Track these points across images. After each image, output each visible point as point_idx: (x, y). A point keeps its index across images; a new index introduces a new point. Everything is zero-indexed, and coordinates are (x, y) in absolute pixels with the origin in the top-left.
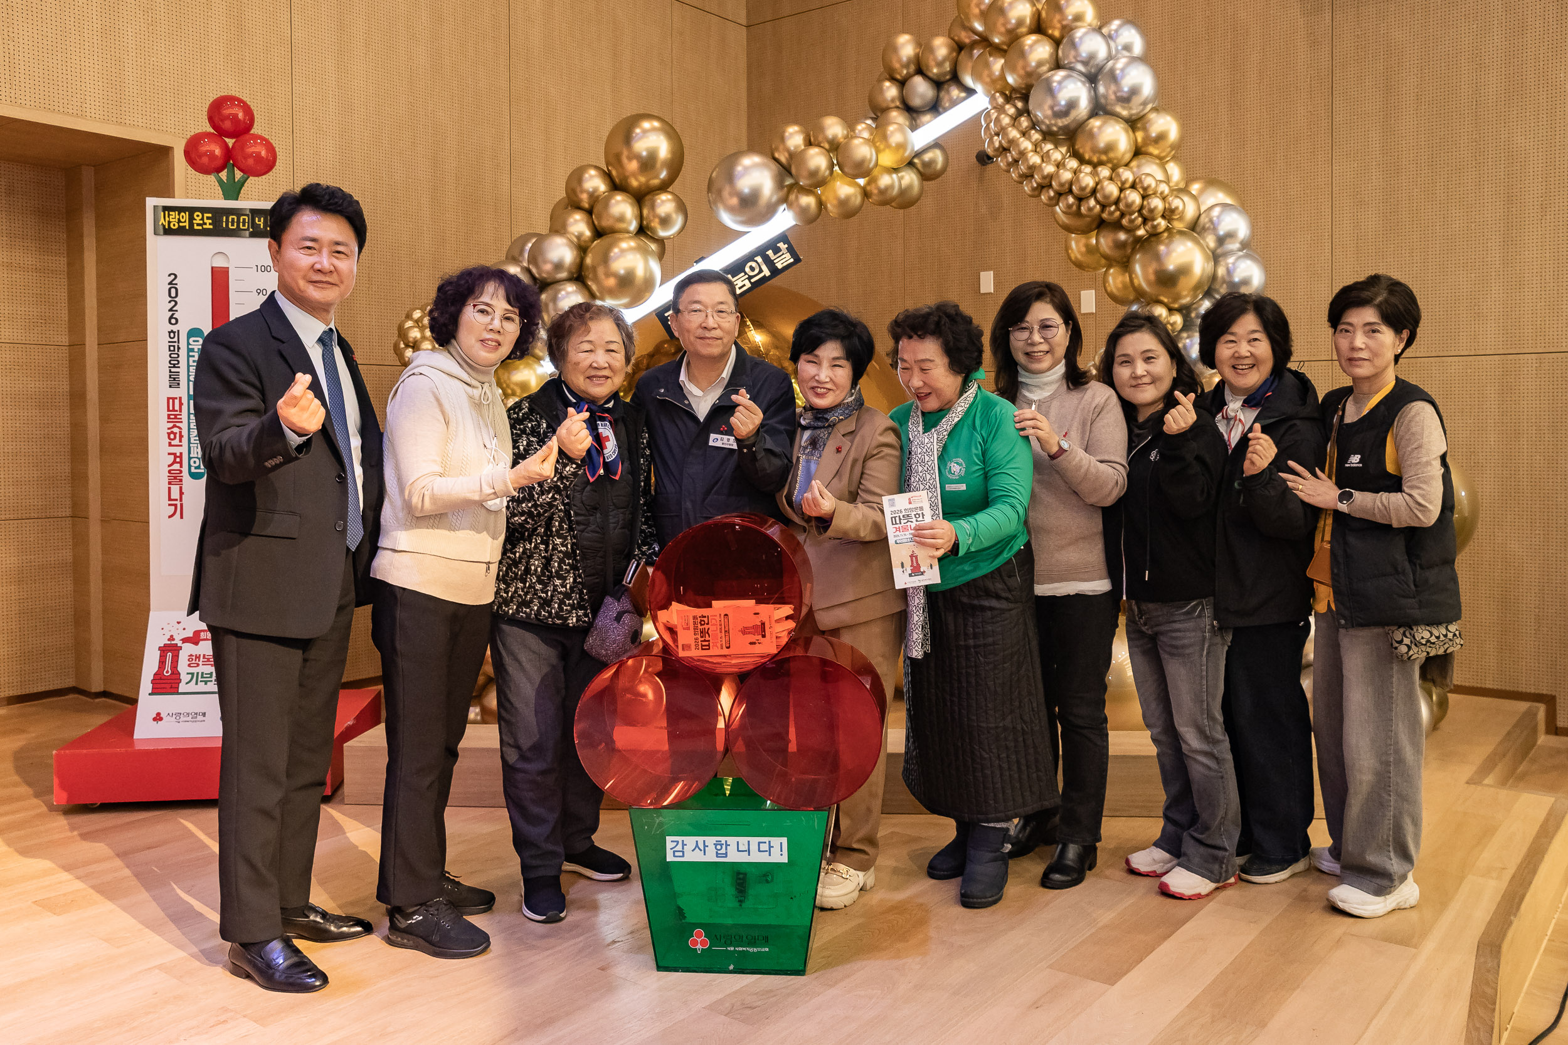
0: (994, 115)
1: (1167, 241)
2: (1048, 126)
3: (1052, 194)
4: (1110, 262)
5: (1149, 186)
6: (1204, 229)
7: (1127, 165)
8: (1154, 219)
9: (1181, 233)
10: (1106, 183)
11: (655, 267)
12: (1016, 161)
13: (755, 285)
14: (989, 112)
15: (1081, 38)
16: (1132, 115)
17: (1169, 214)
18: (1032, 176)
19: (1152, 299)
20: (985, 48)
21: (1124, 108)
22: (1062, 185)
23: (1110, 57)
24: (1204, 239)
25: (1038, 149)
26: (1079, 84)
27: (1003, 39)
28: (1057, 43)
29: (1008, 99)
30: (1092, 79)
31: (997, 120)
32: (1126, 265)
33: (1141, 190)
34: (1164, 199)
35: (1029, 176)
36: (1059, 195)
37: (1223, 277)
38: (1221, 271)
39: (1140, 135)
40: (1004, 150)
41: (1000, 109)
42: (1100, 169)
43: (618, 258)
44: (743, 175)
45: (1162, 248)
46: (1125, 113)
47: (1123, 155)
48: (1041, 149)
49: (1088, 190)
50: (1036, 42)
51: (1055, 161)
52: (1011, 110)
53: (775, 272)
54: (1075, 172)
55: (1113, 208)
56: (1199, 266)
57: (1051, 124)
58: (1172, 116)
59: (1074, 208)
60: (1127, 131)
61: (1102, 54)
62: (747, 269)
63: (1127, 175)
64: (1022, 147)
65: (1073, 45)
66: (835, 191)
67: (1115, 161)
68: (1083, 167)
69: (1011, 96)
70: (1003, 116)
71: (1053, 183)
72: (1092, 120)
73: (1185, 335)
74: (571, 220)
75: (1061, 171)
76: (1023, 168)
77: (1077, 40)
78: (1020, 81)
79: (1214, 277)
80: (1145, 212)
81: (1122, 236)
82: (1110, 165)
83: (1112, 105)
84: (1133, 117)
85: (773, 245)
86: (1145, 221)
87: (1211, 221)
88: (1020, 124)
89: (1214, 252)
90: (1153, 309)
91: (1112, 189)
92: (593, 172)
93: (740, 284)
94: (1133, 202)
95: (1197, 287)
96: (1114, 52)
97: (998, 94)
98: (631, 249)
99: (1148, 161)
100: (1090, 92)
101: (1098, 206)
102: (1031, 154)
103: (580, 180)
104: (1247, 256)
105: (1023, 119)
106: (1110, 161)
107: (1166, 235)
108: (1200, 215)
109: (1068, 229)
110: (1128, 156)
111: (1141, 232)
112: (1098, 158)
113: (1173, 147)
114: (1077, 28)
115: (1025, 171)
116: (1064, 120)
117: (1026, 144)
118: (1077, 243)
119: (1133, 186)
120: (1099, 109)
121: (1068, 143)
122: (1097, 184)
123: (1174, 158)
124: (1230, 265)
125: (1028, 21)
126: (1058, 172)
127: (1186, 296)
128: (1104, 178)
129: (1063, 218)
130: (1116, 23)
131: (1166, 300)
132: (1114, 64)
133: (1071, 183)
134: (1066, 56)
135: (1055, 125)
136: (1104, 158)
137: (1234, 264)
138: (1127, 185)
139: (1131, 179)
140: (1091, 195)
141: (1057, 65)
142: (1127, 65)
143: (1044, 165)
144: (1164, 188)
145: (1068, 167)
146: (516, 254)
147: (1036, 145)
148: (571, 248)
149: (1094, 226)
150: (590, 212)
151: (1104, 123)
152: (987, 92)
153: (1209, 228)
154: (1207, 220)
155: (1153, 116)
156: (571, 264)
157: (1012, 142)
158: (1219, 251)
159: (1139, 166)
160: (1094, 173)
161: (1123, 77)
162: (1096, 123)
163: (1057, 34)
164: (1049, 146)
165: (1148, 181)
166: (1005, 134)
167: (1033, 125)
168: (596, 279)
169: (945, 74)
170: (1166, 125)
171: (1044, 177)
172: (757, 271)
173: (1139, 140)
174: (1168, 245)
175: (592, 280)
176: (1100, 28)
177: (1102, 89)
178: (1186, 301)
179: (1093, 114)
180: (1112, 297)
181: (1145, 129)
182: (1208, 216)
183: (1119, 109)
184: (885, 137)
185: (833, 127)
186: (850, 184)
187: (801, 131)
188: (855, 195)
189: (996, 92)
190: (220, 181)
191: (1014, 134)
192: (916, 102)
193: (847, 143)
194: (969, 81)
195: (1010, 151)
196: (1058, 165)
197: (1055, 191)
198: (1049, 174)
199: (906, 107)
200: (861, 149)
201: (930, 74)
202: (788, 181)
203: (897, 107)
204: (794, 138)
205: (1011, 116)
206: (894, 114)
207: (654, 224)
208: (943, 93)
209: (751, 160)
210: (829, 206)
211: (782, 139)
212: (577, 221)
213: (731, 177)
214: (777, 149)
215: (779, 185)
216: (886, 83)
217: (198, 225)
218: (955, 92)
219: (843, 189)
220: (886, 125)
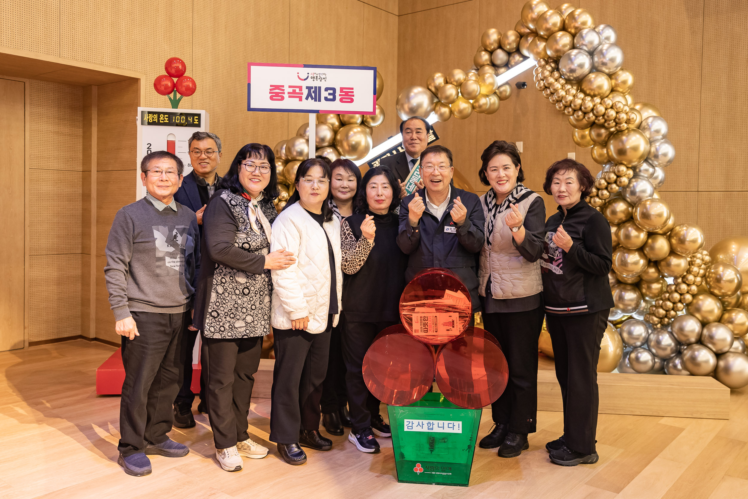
0: (540, 70)
1: (627, 134)
2: (568, 77)
3: (570, 110)
4: (595, 143)
5: (620, 107)
6: (644, 129)
7: (607, 97)
8: (621, 123)
9: (633, 130)
10: (599, 106)
11: (370, 141)
12: (552, 94)
14: (537, 69)
15: (586, 34)
16: (611, 72)
17: (628, 121)
18: (561, 101)
19: (618, 162)
20: (535, 37)
21: (607, 68)
22: (575, 106)
23: (600, 43)
24: (644, 133)
25: (564, 88)
26: (585, 56)
27: (545, 33)
28: (574, 36)
29: (547, 63)
30: (591, 54)
31: (542, 73)
32: (605, 144)
33: (615, 109)
34: (627, 113)
35: (559, 101)
36: (575, 111)
37: (654, 152)
38: (653, 150)
39: (613, 82)
40: (546, 88)
41: (543, 67)
42: (595, 98)
43: (352, 136)
44: (414, 98)
45: (624, 138)
46: (607, 71)
47: (606, 91)
48: (565, 88)
49: (589, 109)
50: (562, 35)
51: (573, 94)
52: (549, 68)
54: (583, 99)
55: (601, 117)
56: (643, 147)
57: (570, 76)
58: (630, 73)
59: (581, 117)
60: (608, 80)
61: (596, 42)
63: (609, 102)
64: (556, 87)
65: (582, 37)
66: (458, 106)
67: (602, 95)
68: (586, 97)
69: (548, 61)
70: (545, 71)
71: (572, 105)
72: (590, 74)
73: (634, 180)
75: (576, 99)
76: (555, 97)
77: (584, 35)
78: (554, 54)
79: (649, 152)
80: (617, 120)
81: (603, 131)
82: (599, 96)
83: (601, 67)
84: (611, 73)
86: (617, 124)
87: (648, 124)
88: (554, 74)
89: (649, 139)
90: (619, 167)
91: (601, 109)
94: (612, 115)
95: (641, 158)
96: (601, 41)
97: (542, 60)
98: (358, 132)
99: (617, 94)
100: (590, 61)
101: (594, 117)
102: (560, 90)
104: (666, 142)
105: (555, 73)
106: (599, 94)
107: (626, 131)
108: (642, 122)
109: (575, 126)
110: (608, 92)
111: (612, 129)
112: (594, 93)
113: (630, 88)
114: (583, 29)
115: (557, 98)
116: (576, 74)
117: (558, 86)
118: (578, 133)
119: (612, 107)
120: (594, 69)
121: (577, 85)
122: (594, 106)
123: (629, 93)
124: (657, 147)
125: (559, 25)
126: (574, 99)
127: (635, 162)
128: (597, 103)
129: (574, 122)
130: (602, 27)
131: (625, 163)
132: (602, 47)
133: (581, 106)
134: (578, 43)
135: (572, 76)
136: (596, 93)
137: (659, 146)
138: (609, 107)
139: (611, 104)
140: (591, 112)
141: (573, 47)
142: (608, 48)
143: (567, 96)
144: (627, 109)
145: (579, 97)
146: (302, 132)
147: (563, 86)
148: (329, 130)
149: (589, 126)
151: (596, 76)
152: (536, 59)
153: (647, 128)
154: (646, 124)
155: (620, 72)
156: (330, 139)
157: (550, 84)
158: (651, 139)
159: (613, 97)
160: (592, 100)
161: (607, 53)
162: (592, 76)
163: (573, 31)
164: (568, 87)
165: (619, 105)
166: (547, 80)
167: (561, 76)
168: (342, 146)
169: (513, 49)
170: (626, 77)
171: (567, 102)
173: (613, 84)
174: (627, 136)
175: (340, 146)
176: (594, 29)
177: (596, 59)
178: (634, 164)
179: (591, 72)
180: (595, 160)
181: (616, 79)
182: (646, 122)
183: (604, 69)
184: (484, 80)
185: (459, 75)
186: (466, 103)
187: (443, 76)
188: (468, 108)
189: (541, 58)
190: (170, 99)
191: (551, 80)
192: (498, 62)
193: (466, 83)
194: (525, 52)
195: (549, 88)
196: (574, 96)
197: (572, 109)
198: (570, 100)
199: (493, 65)
200: (473, 86)
201: (505, 49)
202: (436, 100)
203: (488, 64)
204: (439, 79)
205: (549, 71)
206: (487, 68)
207: (369, 120)
208: (511, 58)
209: (417, 90)
210: (455, 113)
211: (433, 80)
212: (332, 118)
213: (408, 98)
214: (430, 84)
215: (432, 102)
216: (483, 53)
217: (162, 120)
218: (517, 58)
219: (463, 105)
220: (484, 74)
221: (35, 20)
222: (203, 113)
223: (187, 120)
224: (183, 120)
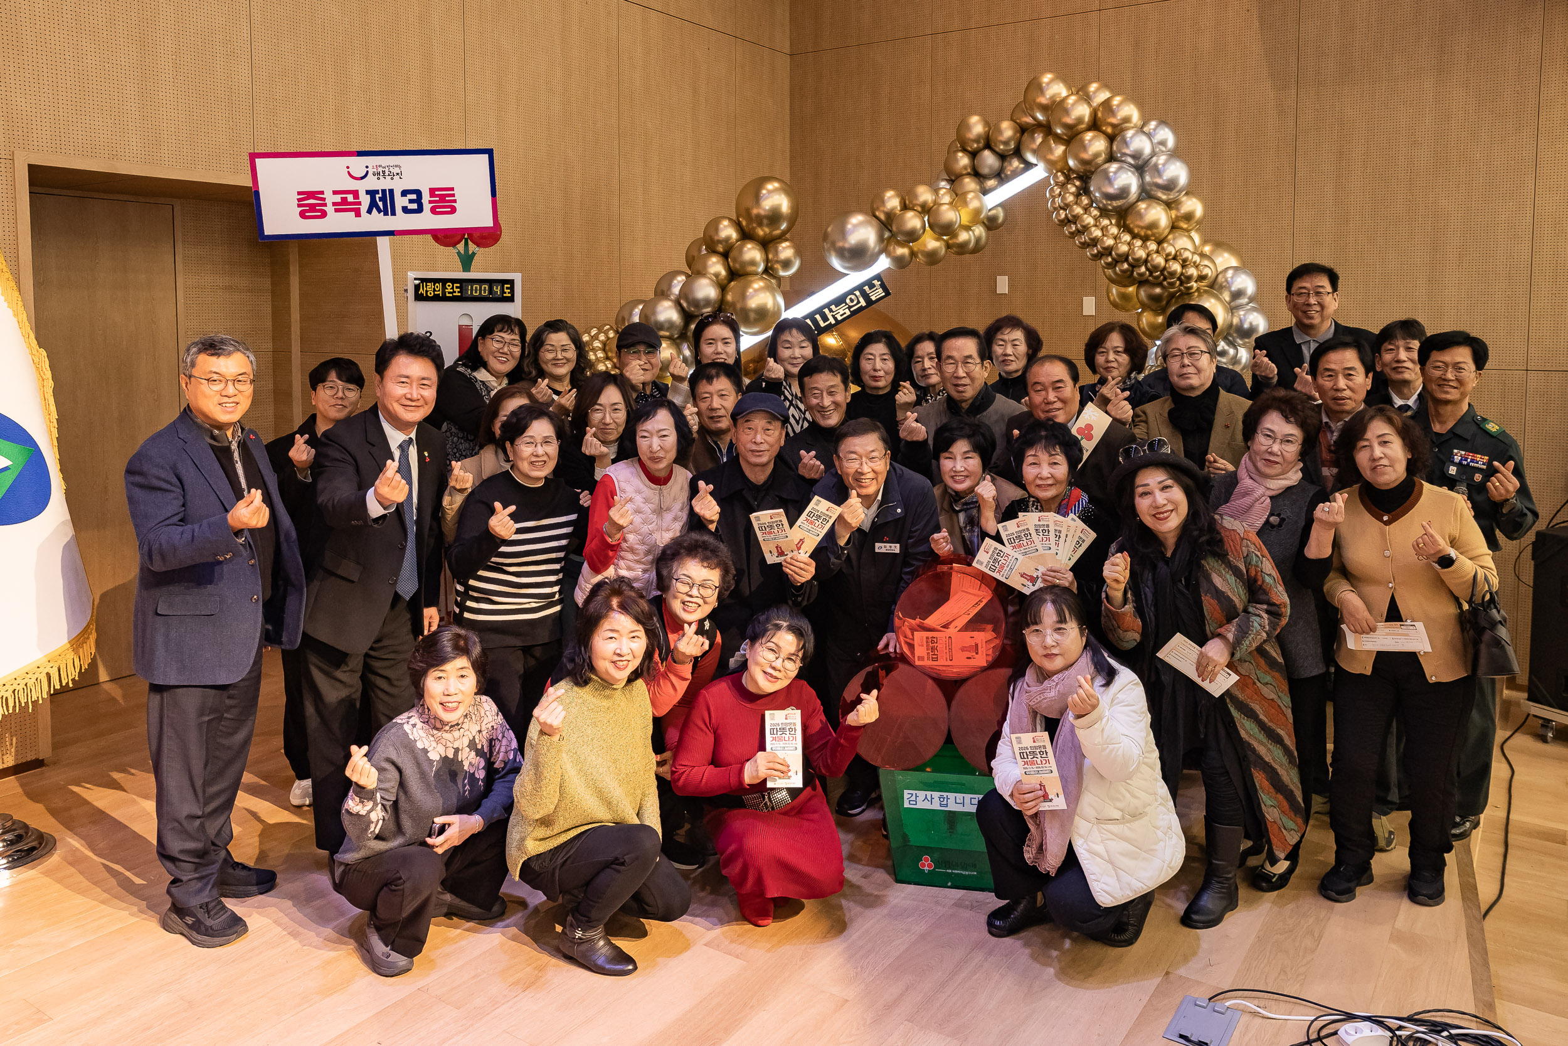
0: (1058, 191)
2: (1104, 205)
3: (1110, 259)
4: (1145, 307)
5: (1185, 257)
6: (1221, 288)
7: (1166, 239)
8: (1189, 282)
9: (1206, 291)
10: (1155, 256)
11: (781, 300)
12: (1079, 232)
13: (853, 313)
14: (1052, 188)
15: (1131, 138)
16: (1170, 199)
17: (1199, 278)
18: (1095, 245)
20: (1046, 135)
21: (1164, 194)
22: (1117, 254)
23: (1153, 153)
24: (1221, 294)
25: (1098, 224)
26: (1130, 174)
27: (1064, 131)
28: (1111, 139)
29: (1068, 179)
30: (1141, 167)
31: (1064, 198)
33: (1180, 260)
34: (1197, 267)
35: (1091, 245)
36: (1116, 262)
37: (1237, 326)
38: (1236, 321)
39: (1173, 213)
40: (1067, 221)
41: (1063, 186)
42: (1148, 243)
43: (753, 296)
44: (853, 232)
46: (1164, 197)
47: (1164, 229)
48: (1100, 223)
49: (1140, 260)
50: (1093, 138)
51: (1113, 234)
52: (1073, 189)
53: (870, 302)
54: (1129, 244)
55: (1159, 273)
57: (1108, 204)
58: (1199, 198)
59: (1127, 270)
60: (1167, 213)
61: (1147, 150)
62: (848, 301)
63: (1169, 248)
64: (1086, 222)
65: (1125, 142)
66: (925, 246)
67: (1158, 236)
68: (1135, 241)
69: (1069, 176)
70: (1067, 193)
71: (1113, 252)
72: (1140, 203)
74: (710, 263)
75: (1119, 244)
76: (1084, 238)
77: (1128, 138)
78: (1080, 166)
79: (1231, 326)
80: (1183, 277)
81: (1159, 291)
82: (1154, 239)
83: (1155, 191)
84: (1171, 201)
85: (869, 283)
86: (1182, 282)
87: (1226, 281)
88: (1081, 202)
89: (1230, 306)
91: (1159, 260)
92: (726, 223)
93: (842, 312)
94: (1175, 270)
96: (1154, 149)
97: (1059, 174)
98: (761, 289)
99: (1181, 235)
100: (1139, 180)
101: (1148, 271)
102: (1093, 229)
103: (717, 230)
104: (1253, 309)
105: (1083, 197)
106: (1153, 235)
108: (1217, 277)
109: (1112, 281)
110: (1167, 231)
111: (1174, 290)
112: (1146, 233)
113: (1199, 222)
114: (1126, 128)
115: (1087, 240)
116: (1117, 201)
117: (1089, 220)
118: (1117, 290)
119: (1175, 258)
120: (1146, 194)
121: (1118, 219)
122: (1148, 255)
123: (1197, 231)
124: (1242, 316)
125: (1087, 119)
126: (1116, 243)
128: (1152, 250)
129: (1113, 276)
130: (1153, 124)
132: (1157, 160)
133: (1127, 254)
134: (1119, 151)
135: (1110, 204)
136: (1149, 232)
137: (1244, 315)
138: (1171, 257)
139: (1173, 252)
140: (1142, 264)
141: (1111, 158)
142: (1167, 161)
143: (1104, 237)
144: (1197, 258)
145: (1123, 240)
146: (664, 288)
147: (1096, 219)
148: (713, 286)
149: (1138, 283)
150: (725, 255)
151: (1149, 206)
152: (1050, 171)
153: (1224, 287)
154: (1223, 280)
155: (1184, 199)
156: (714, 300)
157: (1077, 217)
158: (1234, 304)
159: (1174, 239)
160: (1144, 246)
161: (1164, 170)
162: (1142, 206)
163: (1110, 131)
164: (1106, 222)
165: (1187, 254)
166: (1071, 210)
167: (1092, 202)
169: (1010, 150)
170: (1194, 206)
171: (1105, 249)
172: (855, 302)
173: (1173, 217)
176: (1143, 127)
177: (1148, 179)
179: (1140, 199)
181: (1178, 209)
182: (1223, 276)
183: (1160, 194)
184: (965, 203)
185: (924, 195)
186: (937, 240)
187: (898, 195)
188: (941, 248)
189: (1057, 172)
190: (459, 253)
191: (1078, 210)
192: (985, 171)
193: (938, 209)
194: (1031, 158)
195: (1075, 223)
196: (1115, 238)
197: (1113, 259)
198: (1109, 246)
199: (976, 174)
200: (948, 214)
201: (997, 149)
202: (887, 235)
203: (968, 174)
204: (892, 201)
205: (1072, 194)
206: (967, 180)
207: (777, 266)
208: (1006, 164)
209: (856, 219)
210: (920, 256)
211: (883, 202)
212: (714, 263)
213: (843, 233)
214: (878, 209)
215: (881, 239)
216: (960, 154)
217: (449, 293)
218: (1016, 163)
219: (931, 243)
220: (966, 193)
221: (213, 117)
222: (517, 277)
223: (491, 291)
224: (485, 290)
